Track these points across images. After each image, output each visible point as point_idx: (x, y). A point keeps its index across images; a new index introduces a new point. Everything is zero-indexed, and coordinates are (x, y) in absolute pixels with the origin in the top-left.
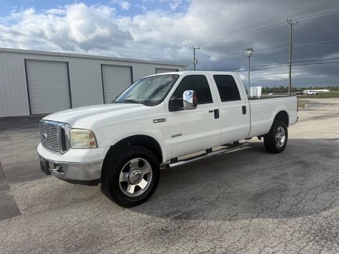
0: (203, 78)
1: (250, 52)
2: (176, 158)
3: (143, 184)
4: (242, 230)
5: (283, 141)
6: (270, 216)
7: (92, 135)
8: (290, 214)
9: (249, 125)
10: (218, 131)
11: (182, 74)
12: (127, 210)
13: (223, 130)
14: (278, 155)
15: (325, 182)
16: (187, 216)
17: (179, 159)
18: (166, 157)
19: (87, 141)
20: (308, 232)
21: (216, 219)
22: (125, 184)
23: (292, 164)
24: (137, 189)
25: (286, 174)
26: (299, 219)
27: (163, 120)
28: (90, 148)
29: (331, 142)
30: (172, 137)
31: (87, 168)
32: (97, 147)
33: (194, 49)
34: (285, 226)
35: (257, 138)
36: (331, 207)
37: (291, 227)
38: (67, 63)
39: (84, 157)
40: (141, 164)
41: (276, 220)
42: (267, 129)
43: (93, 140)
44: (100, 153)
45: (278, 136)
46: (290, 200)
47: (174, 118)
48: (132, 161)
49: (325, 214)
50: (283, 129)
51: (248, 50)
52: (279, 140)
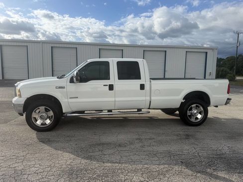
3: (48, 122)
7: (19, 91)
9: (148, 98)
10: (113, 99)
13: (117, 99)
19: (19, 94)
28: (18, 97)
30: (70, 98)
32: (21, 97)
44: (22, 100)
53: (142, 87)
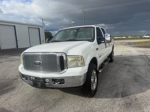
12: (93, 98)
19: (80, 62)
27: (98, 49)
29: (120, 56)
30: (99, 57)
32: (84, 65)
43: (83, 61)
51: (73, 21)
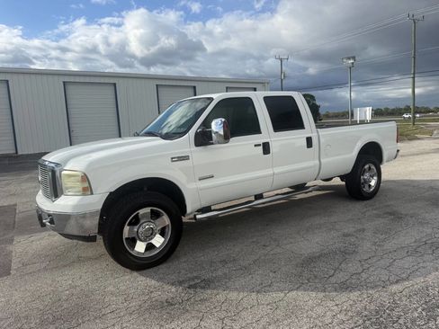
0: (249, 101)
1: (352, 61)
2: (210, 207)
3: (158, 241)
4: (269, 307)
5: (373, 183)
6: (315, 289)
7: (85, 178)
8: (345, 287)
9: (317, 162)
10: (270, 172)
11: (217, 97)
12: (135, 274)
13: (277, 170)
14: (365, 202)
15: (415, 242)
16: (207, 284)
17: (213, 208)
18: (191, 206)
19: (79, 186)
20: (359, 314)
21: (242, 289)
22: (133, 241)
23: (378, 216)
24: (150, 247)
25: (364, 230)
26: (354, 295)
27: (186, 158)
28: (84, 195)
30: (200, 180)
31: (81, 221)
32: (92, 194)
33: (281, 60)
34: (330, 304)
35: (339, 179)
36: (407, 279)
37: (337, 305)
38: (115, 85)
39: (75, 206)
40: (155, 215)
41: (321, 295)
42: (348, 167)
43: (86, 185)
44: (96, 201)
45: (366, 176)
46: (353, 267)
47: (201, 155)
48: (141, 212)
49: (395, 288)
50: (373, 167)
51: (349, 58)
52: (367, 182)
53: (309, 142)
